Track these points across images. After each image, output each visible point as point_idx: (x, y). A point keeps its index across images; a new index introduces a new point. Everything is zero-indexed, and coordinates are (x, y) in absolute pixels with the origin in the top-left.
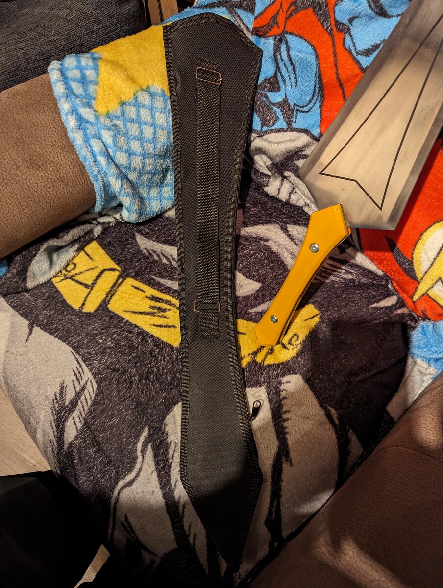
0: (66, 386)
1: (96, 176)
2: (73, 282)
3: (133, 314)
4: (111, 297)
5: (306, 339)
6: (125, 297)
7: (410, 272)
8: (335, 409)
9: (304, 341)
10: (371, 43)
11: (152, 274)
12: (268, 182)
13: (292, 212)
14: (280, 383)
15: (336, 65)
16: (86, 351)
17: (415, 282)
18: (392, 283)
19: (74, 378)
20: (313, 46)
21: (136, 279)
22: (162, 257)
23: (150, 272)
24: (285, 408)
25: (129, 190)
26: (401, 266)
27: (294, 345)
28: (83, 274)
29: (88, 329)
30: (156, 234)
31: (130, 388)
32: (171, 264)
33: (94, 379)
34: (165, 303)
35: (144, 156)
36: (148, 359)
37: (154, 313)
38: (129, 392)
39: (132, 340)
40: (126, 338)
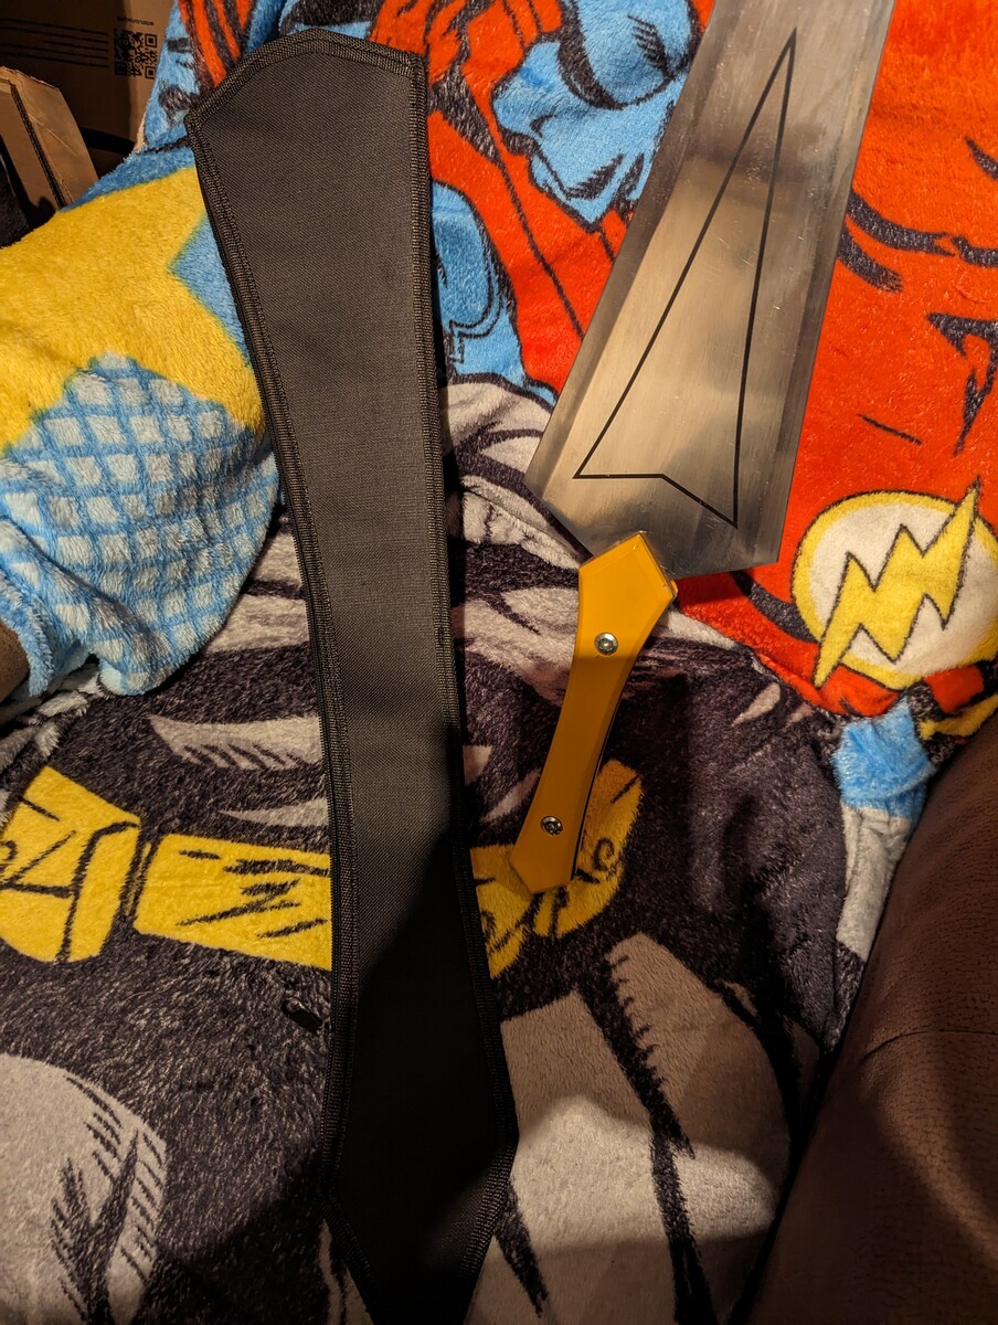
0: (80, 1174)
1: (19, 612)
2: (19, 893)
3: (206, 925)
4: (136, 898)
5: (629, 844)
6: (175, 887)
7: (795, 627)
8: (741, 985)
9: (625, 849)
10: (593, 168)
11: (223, 807)
13: (502, 561)
14: (606, 968)
15: (525, 227)
16: (110, 1062)
17: (812, 646)
18: (759, 659)
19: (97, 1145)
20: (463, 194)
21: (188, 833)
22: (235, 756)
23: (216, 803)
24: (637, 1025)
25: (114, 621)
26: (773, 620)
27: (609, 866)
28: (42, 863)
29: (98, 1003)
30: (202, 705)
31: (256, 1117)
32: (263, 766)
33: (153, 1129)
34: (279, 869)
35: (129, 529)
36: (281, 1027)
37: (259, 903)
38: (257, 1130)
39: (226, 993)
40: (208, 991)
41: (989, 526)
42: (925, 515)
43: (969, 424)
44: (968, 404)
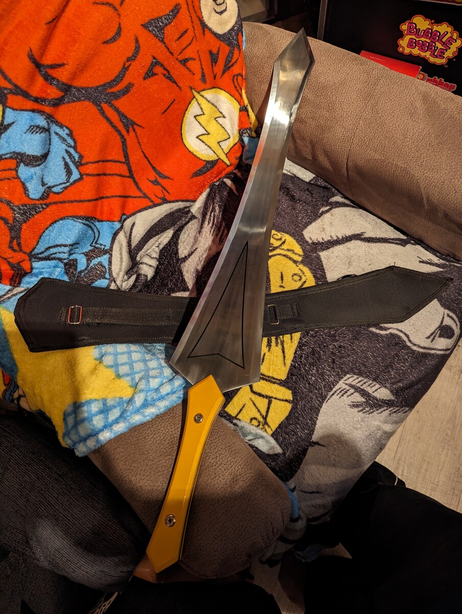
0: (352, 402)
2: (269, 416)
3: (286, 358)
4: (275, 379)
6: (273, 367)
7: (213, 163)
8: (320, 209)
10: (63, 169)
12: (144, 275)
13: (166, 257)
14: (313, 243)
15: (72, 202)
16: (323, 389)
17: (219, 161)
18: (214, 182)
19: (345, 396)
24: (330, 238)
26: (208, 170)
28: (259, 408)
29: (306, 392)
31: (344, 347)
33: (343, 378)
36: (319, 338)
37: (281, 342)
38: (348, 347)
39: (308, 353)
40: (306, 358)
41: (204, 90)
42: (194, 109)
43: (175, 82)
44: (171, 80)
